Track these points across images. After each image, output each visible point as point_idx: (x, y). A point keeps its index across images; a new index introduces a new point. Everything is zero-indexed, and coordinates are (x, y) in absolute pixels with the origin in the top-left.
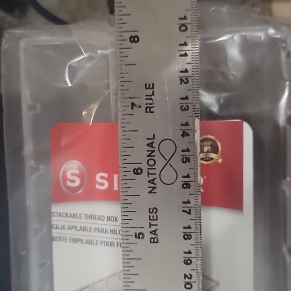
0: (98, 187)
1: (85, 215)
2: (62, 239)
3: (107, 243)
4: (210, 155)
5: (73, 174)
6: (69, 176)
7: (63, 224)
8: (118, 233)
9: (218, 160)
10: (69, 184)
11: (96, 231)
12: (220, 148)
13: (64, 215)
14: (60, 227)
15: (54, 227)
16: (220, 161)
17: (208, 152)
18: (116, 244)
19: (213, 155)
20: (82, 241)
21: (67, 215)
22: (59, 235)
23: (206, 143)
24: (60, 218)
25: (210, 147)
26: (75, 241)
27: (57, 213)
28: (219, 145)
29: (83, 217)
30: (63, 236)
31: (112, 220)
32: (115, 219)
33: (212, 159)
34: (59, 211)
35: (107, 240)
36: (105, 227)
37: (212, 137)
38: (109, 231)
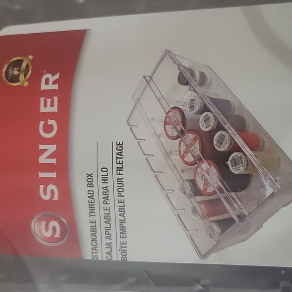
0: (56, 198)
1: (90, 215)
2: (123, 249)
3: (120, 188)
4: (23, 68)
5: (47, 229)
6: (49, 234)
7: (104, 246)
8: (105, 174)
9: (29, 60)
10: (57, 235)
11: (108, 202)
12: (18, 58)
13: (94, 244)
14: (109, 250)
15: (109, 257)
16: (31, 57)
17: (19, 71)
18: (120, 177)
19: (24, 65)
20: (122, 222)
21: (94, 240)
22: (119, 253)
23: (10, 73)
24: (99, 248)
25: (15, 69)
26: (123, 230)
27: (92, 253)
28: (15, 59)
29: (93, 218)
30: (119, 247)
31: (91, 180)
32: (90, 177)
33: (27, 66)
34: (90, 250)
35: (116, 188)
36: (101, 191)
37: (6, 66)
38: (105, 185)
